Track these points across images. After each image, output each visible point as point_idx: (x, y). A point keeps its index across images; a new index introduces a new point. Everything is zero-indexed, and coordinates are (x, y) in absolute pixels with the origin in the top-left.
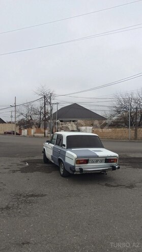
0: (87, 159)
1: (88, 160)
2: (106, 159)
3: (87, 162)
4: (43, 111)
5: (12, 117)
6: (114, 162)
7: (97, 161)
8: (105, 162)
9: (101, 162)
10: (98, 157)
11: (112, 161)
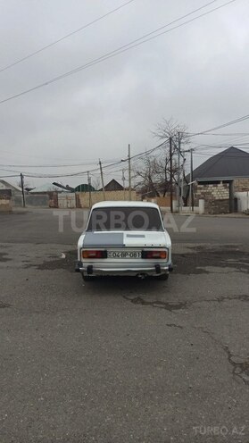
0: (103, 249)
1: (106, 252)
2: (143, 252)
3: (103, 255)
4: (168, 166)
5: (124, 179)
6: (159, 258)
7: (124, 255)
8: (142, 258)
9: (134, 256)
10: (124, 246)
11: (154, 255)
